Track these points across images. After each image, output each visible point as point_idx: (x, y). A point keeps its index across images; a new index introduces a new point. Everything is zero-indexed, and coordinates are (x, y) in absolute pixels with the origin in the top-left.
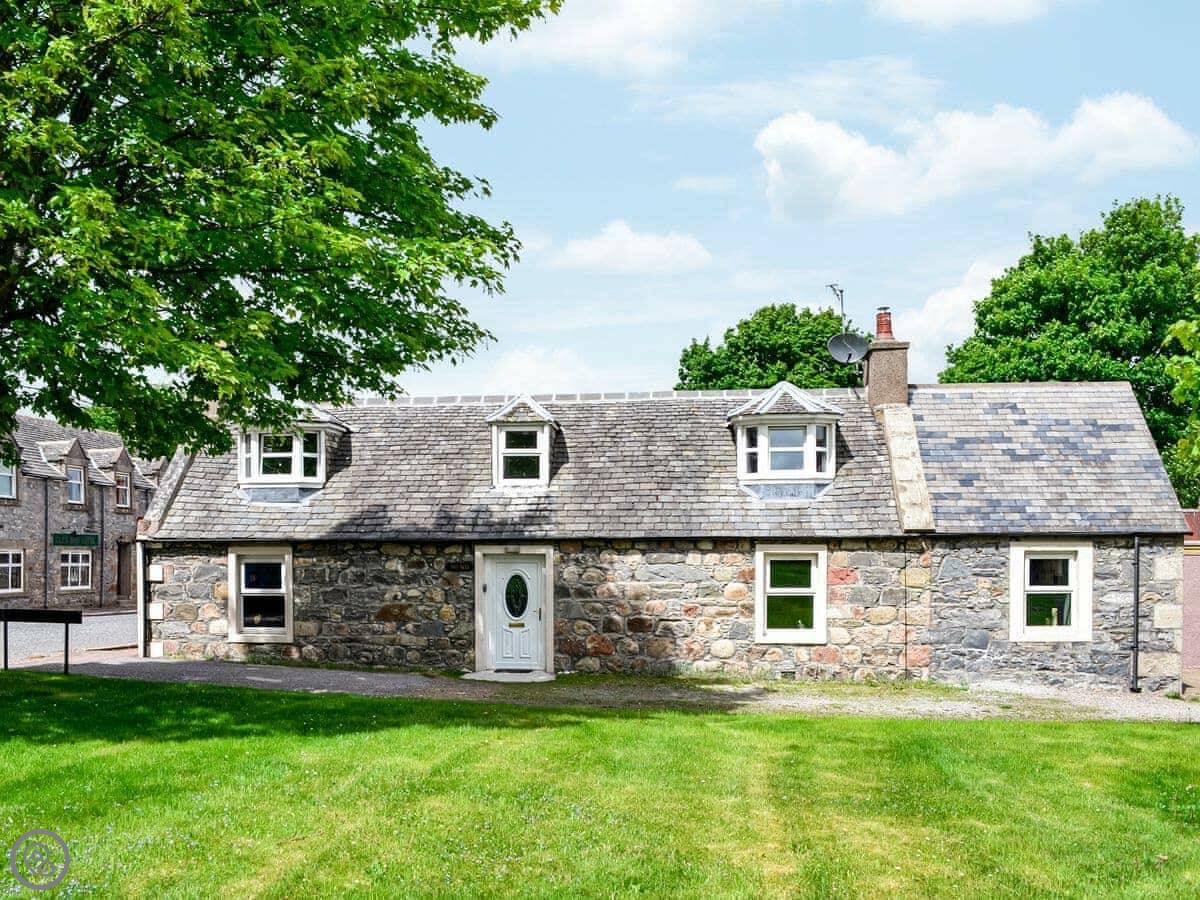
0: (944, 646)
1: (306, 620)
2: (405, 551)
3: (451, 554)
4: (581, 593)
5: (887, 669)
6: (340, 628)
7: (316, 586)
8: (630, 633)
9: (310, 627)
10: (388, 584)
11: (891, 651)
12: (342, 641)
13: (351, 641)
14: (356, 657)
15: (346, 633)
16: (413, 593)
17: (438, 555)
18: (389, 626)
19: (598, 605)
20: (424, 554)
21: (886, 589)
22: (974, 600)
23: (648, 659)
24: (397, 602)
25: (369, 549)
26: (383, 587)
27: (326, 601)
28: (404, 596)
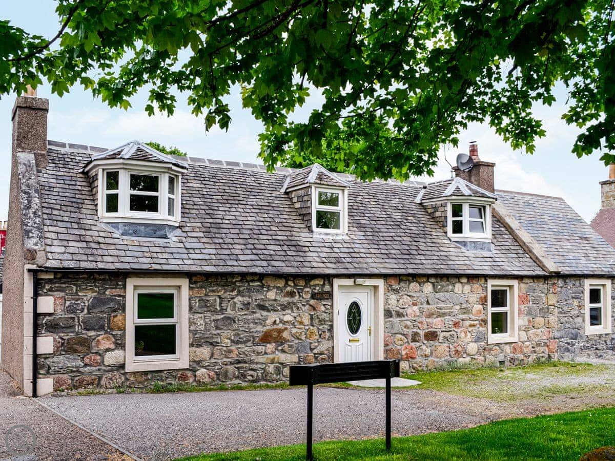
0: (563, 340)
1: (199, 346)
2: (281, 283)
3: (316, 285)
4: (399, 315)
5: (541, 355)
6: (230, 351)
7: (209, 314)
8: (425, 342)
9: (204, 352)
10: (268, 311)
11: (543, 344)
12: (231, 363)
13: (239, 362)
14: (243, 376)
15: (234, 356)
16: (288, 318)
17: (305, 286)
18: (270, 347)
19: (409, 323)
20: (295, 285)
21: (541, 307)
22: (573, 312)
23: (436, 360)
24: (275, 326)
25: (253, 281)
26: (265, 313)
27: (217, 328)
28: (281, 321)
